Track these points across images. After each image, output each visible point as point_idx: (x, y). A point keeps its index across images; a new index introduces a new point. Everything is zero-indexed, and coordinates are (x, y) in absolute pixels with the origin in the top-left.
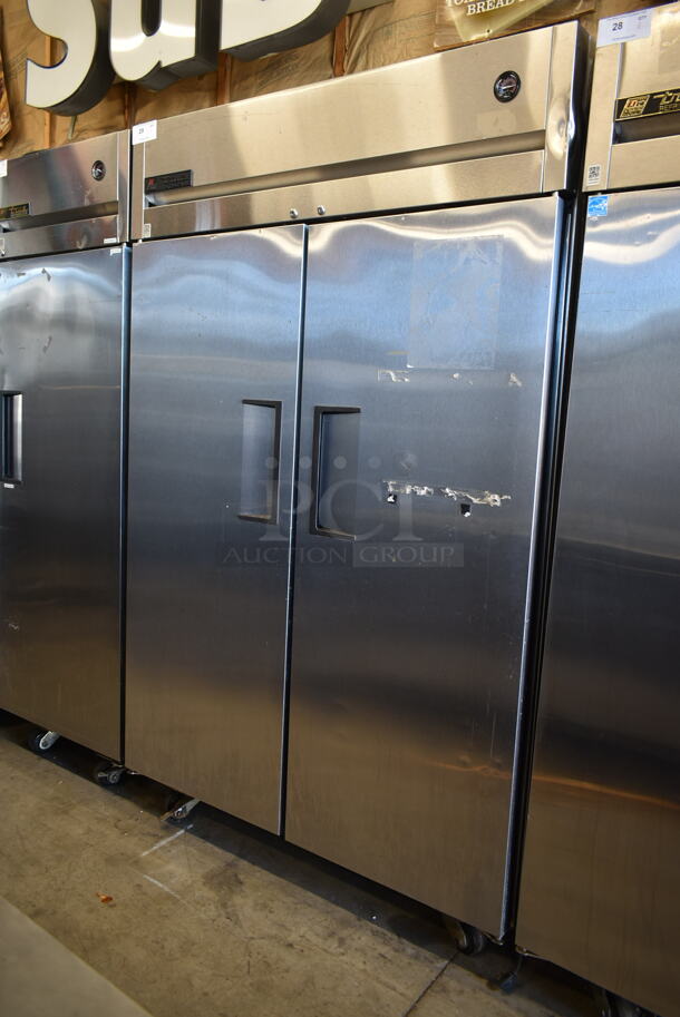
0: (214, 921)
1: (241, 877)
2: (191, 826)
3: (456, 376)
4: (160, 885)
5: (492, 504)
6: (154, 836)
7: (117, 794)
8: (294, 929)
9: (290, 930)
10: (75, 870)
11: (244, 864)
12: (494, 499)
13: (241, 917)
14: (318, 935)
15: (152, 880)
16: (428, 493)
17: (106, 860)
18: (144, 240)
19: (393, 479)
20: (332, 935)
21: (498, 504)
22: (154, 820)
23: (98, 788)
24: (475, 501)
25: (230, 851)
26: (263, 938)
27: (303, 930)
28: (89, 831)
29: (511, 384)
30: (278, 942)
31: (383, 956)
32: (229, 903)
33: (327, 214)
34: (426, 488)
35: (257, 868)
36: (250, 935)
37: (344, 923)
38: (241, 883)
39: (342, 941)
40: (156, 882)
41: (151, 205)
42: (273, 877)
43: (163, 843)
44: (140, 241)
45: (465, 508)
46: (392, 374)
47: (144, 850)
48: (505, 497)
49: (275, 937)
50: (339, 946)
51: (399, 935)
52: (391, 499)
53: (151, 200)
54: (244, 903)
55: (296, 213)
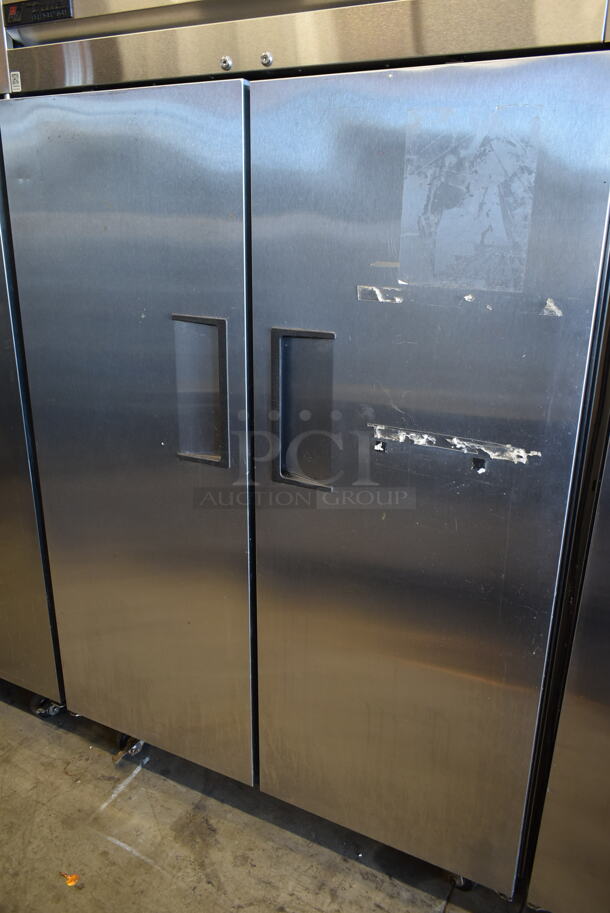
0: (195, 888)
1: (213, 822)
2: (147, 759)
3: (468, 298)
4: (128, 848)
5: (516, 461)
6: (110, 779)
7: (61, 727)
8: (280, 885)
9: (277, 888)
10: (30, 842)
11: (212, 803)
12: (518, 455)
13: (223, 879)
14: (307, 889)
15: (118, 842)
16: (430, 442)
17: (64, 822)
18: (13, 95)
19: (381, 424)
20: (321, 886)
21: (524, 460)
22: (107, 757)
23: (38, 721)
24: (493, 455)
25: (193, 787)
26: (251, 904)
27: (291, 885)
28: (37, 783)
29: (546, 313)
30: (268, 907)
31: (378, 906)
32: (207, 861)
33: (275, 66)
34: (426, 436)
35: (227, 807)
36: (237, 902)
37: (331, 868)
38: (214, 831)
39: (333, 894)
40: (122, 844)
41: (16, 44)
42: (246, 817)
43: (122, 787)
44: (8, 96)
45: (479, 463)
46: (377, 292)
47: (102, 803)
48: (533, 453)
49: (264, 901)
50: (333, 901)
51: (390, 876)
52: (378, 447)
53: (15, 36)
54: (222, 857)
55: (230, 63)
